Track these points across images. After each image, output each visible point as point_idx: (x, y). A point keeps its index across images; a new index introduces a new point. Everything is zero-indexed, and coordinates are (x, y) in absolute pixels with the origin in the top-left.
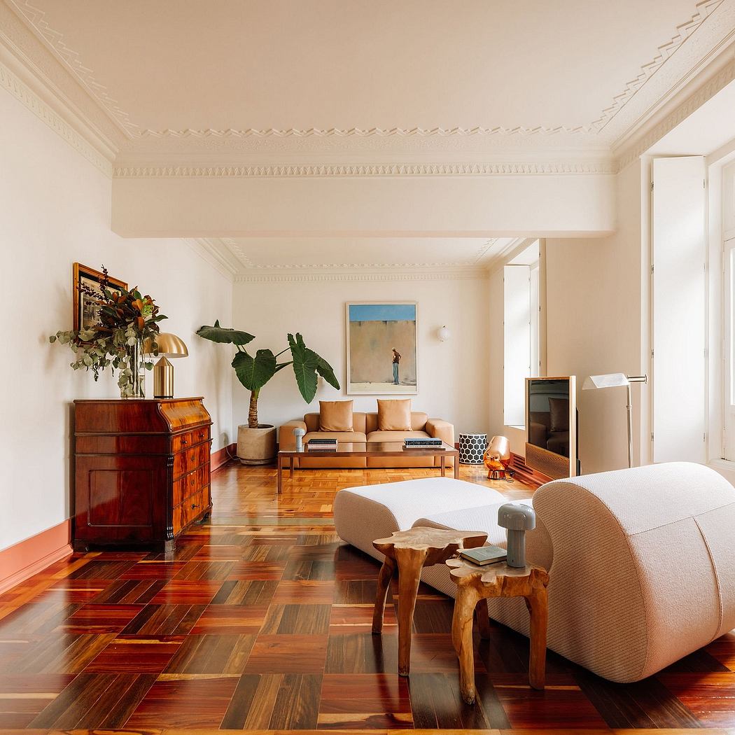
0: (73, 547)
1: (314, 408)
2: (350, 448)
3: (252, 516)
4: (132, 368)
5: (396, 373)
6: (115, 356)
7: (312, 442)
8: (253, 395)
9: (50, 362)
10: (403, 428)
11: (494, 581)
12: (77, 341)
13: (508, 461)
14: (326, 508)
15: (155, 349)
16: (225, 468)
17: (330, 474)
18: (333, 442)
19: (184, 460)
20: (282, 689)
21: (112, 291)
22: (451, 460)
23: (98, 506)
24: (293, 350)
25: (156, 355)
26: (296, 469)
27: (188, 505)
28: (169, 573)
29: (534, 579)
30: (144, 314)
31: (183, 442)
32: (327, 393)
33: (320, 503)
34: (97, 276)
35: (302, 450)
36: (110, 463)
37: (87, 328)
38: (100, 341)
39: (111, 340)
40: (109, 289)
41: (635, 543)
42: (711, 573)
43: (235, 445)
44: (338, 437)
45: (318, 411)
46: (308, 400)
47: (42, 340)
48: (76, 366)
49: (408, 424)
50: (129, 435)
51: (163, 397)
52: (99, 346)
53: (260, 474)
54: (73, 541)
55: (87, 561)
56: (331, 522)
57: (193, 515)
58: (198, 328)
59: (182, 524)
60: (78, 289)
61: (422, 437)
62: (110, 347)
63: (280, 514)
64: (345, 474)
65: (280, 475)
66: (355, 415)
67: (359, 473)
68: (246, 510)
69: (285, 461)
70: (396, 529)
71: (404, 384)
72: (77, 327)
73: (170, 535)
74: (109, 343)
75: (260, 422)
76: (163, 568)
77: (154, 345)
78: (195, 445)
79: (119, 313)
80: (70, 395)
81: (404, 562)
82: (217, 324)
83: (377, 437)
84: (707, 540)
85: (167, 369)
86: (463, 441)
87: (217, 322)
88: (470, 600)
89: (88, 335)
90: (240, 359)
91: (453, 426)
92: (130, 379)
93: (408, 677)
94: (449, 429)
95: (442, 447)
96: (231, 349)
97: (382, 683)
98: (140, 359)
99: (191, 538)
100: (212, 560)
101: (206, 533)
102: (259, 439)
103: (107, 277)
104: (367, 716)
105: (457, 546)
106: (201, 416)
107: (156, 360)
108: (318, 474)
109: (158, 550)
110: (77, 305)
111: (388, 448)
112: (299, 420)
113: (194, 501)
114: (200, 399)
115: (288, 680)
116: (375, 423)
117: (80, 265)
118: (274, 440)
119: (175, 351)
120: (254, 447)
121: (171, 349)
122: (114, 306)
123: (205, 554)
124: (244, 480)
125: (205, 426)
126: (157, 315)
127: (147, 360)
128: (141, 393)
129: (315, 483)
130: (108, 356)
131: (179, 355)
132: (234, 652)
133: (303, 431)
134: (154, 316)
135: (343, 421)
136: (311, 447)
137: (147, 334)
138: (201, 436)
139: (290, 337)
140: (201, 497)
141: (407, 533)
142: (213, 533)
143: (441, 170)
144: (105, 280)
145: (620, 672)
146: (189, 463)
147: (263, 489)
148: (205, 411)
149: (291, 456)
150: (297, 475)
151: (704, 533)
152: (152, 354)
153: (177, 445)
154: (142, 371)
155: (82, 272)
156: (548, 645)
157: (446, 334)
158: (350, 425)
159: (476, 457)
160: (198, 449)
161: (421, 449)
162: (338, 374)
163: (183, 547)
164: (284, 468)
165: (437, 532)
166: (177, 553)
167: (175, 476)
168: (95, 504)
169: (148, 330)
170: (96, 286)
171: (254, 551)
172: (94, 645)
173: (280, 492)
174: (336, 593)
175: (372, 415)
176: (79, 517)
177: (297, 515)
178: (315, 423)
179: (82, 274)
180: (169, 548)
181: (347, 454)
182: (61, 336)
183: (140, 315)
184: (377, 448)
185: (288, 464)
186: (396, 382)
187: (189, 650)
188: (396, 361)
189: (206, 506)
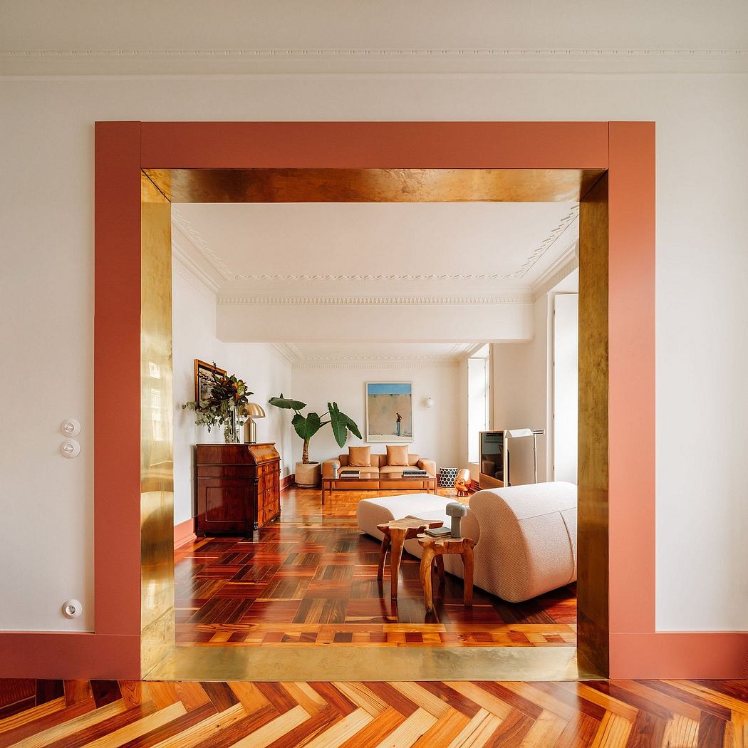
0: (196, 535)
1: (345, 451)
2: (369, 476)
3: (305, 518)
4: (232, 424)
5: (399, 428)
6: (220, 417)
7: (343, 472)
8: (305, 442)
9: (182, 421)
10: (403, 464)
11: (442, 544)
12: (198, 407)
13: (470, 485)
14: (351, 513)
15: (246, 413)
16: (288, 489)
17: (356, 493)
18: (357, 472)
19: (264, 481)
20: (325, 606)
21: (219, 377)
22: (432, 484)
23: (212, 510)
24: (331, 413)
25: (246, 416)
26: (333, 490)
27: (267, 510)
28: (256, 549)
29: (466, 544)
30: (239, 391)
31: (263, 471)
32: (353, 441)
33: (349, 510)
34: (210, 367)
35: (337, 477)
36: (217, 483)
37: (204, 400)
38: (212, 408)
39: (219, 407)
40: (217, 375)
41: (521, 524)
42: (568, 543)
43: (294, 475)
44: (361, 470)
45: (347, 453)
46: (341, 446)
47: (178, 407)
48: (198, 423)
49: (406, 462)
50: (230, 466)
51: (250, 443)
52: (212, 411)
53: (311, 493)
54: (196, 531)
55: (206, 543)
56: (355, 521)
57: (270, 516)
58: (270, 399)
59: (263, 521)
60: (198, 375)
61: (415, 469)
62: (218, 412)
63: (323, 516)
64: (365, 493)
65: (323, 493)
66: (372, 456)
67: (374, 493)
68: (302, 514)
69: (327, 485)
70: (392, 519)
71: (404, 435)
72: (197, 399)
73: (256, 527)
74: (218, 409)
75: (310, 460)
76: (253, 546)
77: (244, 410)
78: (270, 473)
79: (225, 391)
80: (194, 442)
81: (394, 536)
82: (282, 396)
83: (386, 470)
84: (567, 525)
85: (252, 425)
86: (442, 472)
87: (282, 395)
88: (430, 555)
89: (205, 404)
90: (297, 419)
91: (435, 463)
92: (231, 431)
93: (396, 600)
94: (433, 464)
95: (426, 475)
96: (291, 413)
97: (382, 603)
98: (236, 419)
99: (268, 530)
100: (281, 542)
101: (277, 527)
102: (310, 471)
103: (216, 368)
104: (373, 617)
105: (425, 528)
106: (274, 455)
107: (245, 420)
108: (348, 493)
109: (249, 536)
110: (197, 385)
111: (393, 477)
112: (336, 459)
113: (270, 507)
114: (273, 444)
115: (328, 602)
116: (385, 461)
117: (199, 361)
118: (319, 471)
119: (257, 414)
120: (306, 476)
121: (255, 413)
122: (221, 386)
123: (278, 539)
124: (299, 497)
125: (276, 461)
126: (247, 392)
127: (241, 420)
128: (238, 440)
129: (346, 499)
130: (217, 418)
131: (260, 417)
132: (297, 588)
133: (338, 465)
134: (245, 393)
135: (364, 459)
136: (342, 475)
137: (241, 404)
138: (274, 467)
139: (329, 404)
140: (274, 505)
141: (397, 522)
142: (281, 527)
143: (423, 300)
144: (215, 371)
145: (514, 597)
146: (267, 484)
147: (313, 502)
148: (276, 451)
149: (331, 481)
150: (334, 494)
151: (565, 520)
152: (243, 416)
153: (260, 471)
154: (238, 427)
155: (200, 365)
156: (475, 583)
157: (431, 403)
158: (369, 463)
159: (451, 483)
160: (272, 476)
161: (413, 477)
162: (361, 429)
163: (264, 535)
164: (326, 490)
165: (414, 521)
166: (260, 538)
167: (259, 491)
168: (210, 508)
169: (241, 401)
170: (209, 374)
171: (307, 537)
172: (217, 585)
173: (323, 504)
174: (357, 560)
175: (383, 456)
176: (200, 516)
177: (334, 517)
178: (346, 461)
179: (200, 366)
180: (256, 535)
181: (366, 480)
182: (189, 405)
183: (236, 392)
184: (386, 477)
185: (329, 488)
186: (399, 434)
187: (272, 588)
188: (399, 420)
189: (277, 511)
